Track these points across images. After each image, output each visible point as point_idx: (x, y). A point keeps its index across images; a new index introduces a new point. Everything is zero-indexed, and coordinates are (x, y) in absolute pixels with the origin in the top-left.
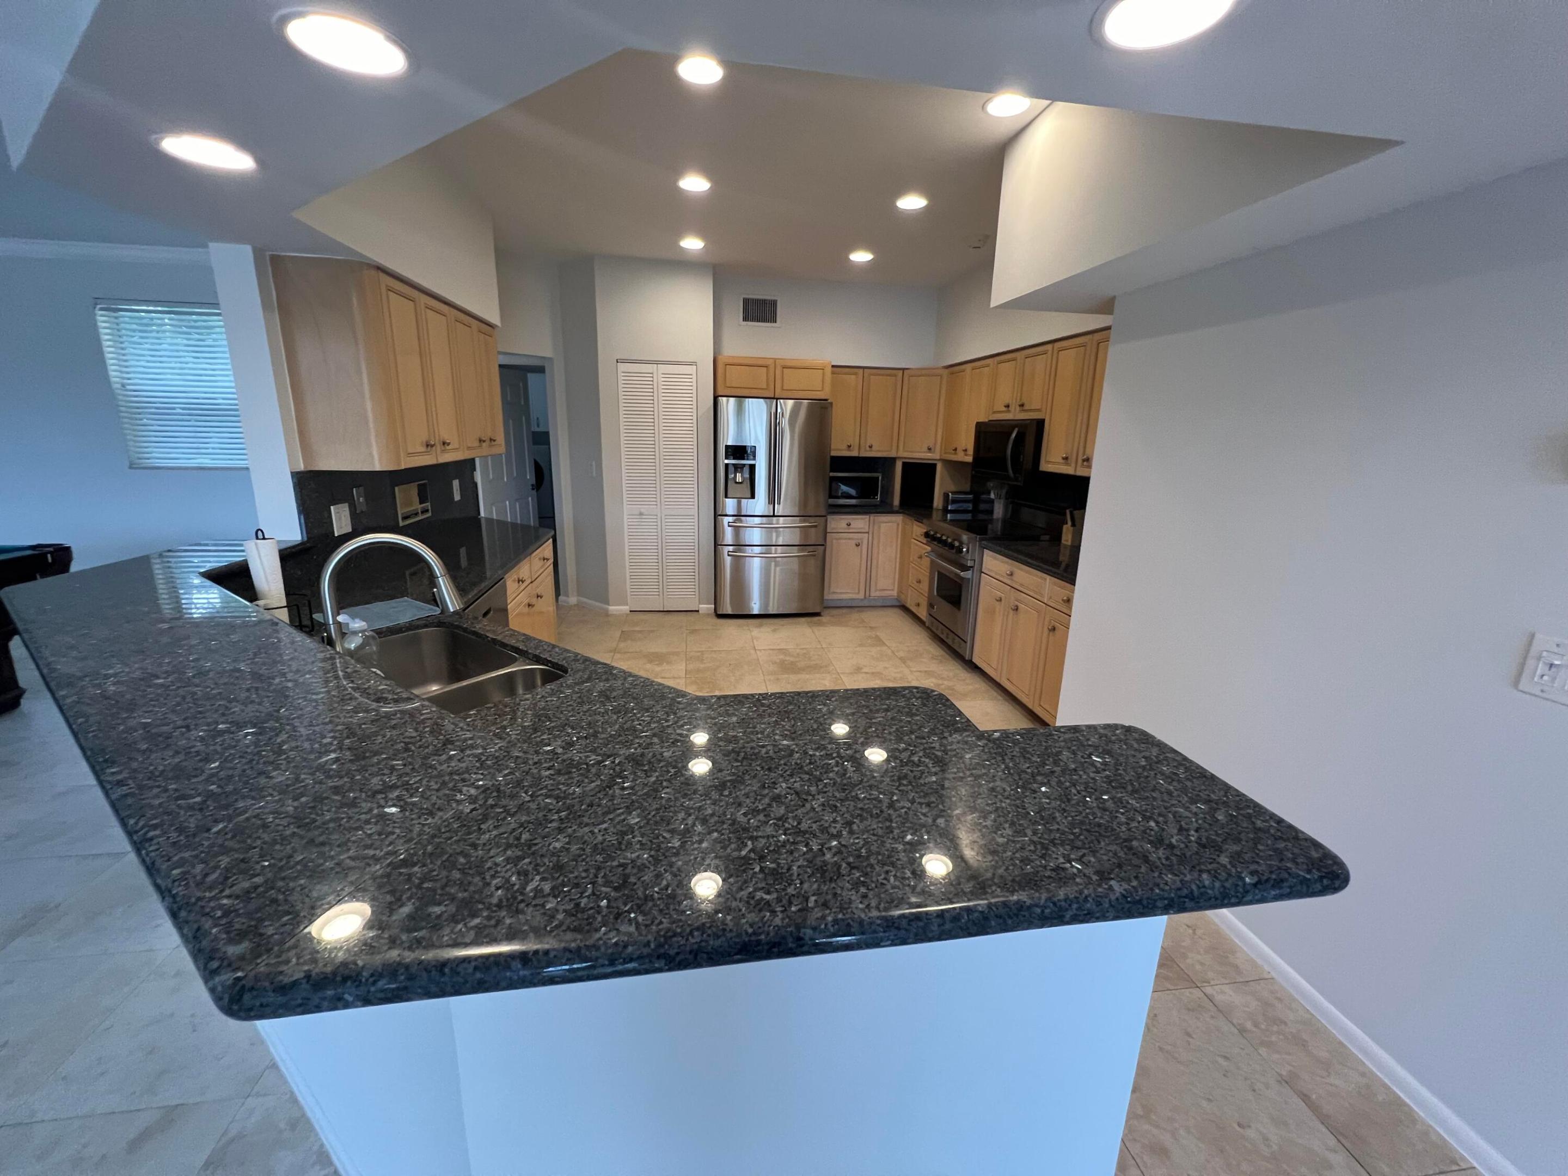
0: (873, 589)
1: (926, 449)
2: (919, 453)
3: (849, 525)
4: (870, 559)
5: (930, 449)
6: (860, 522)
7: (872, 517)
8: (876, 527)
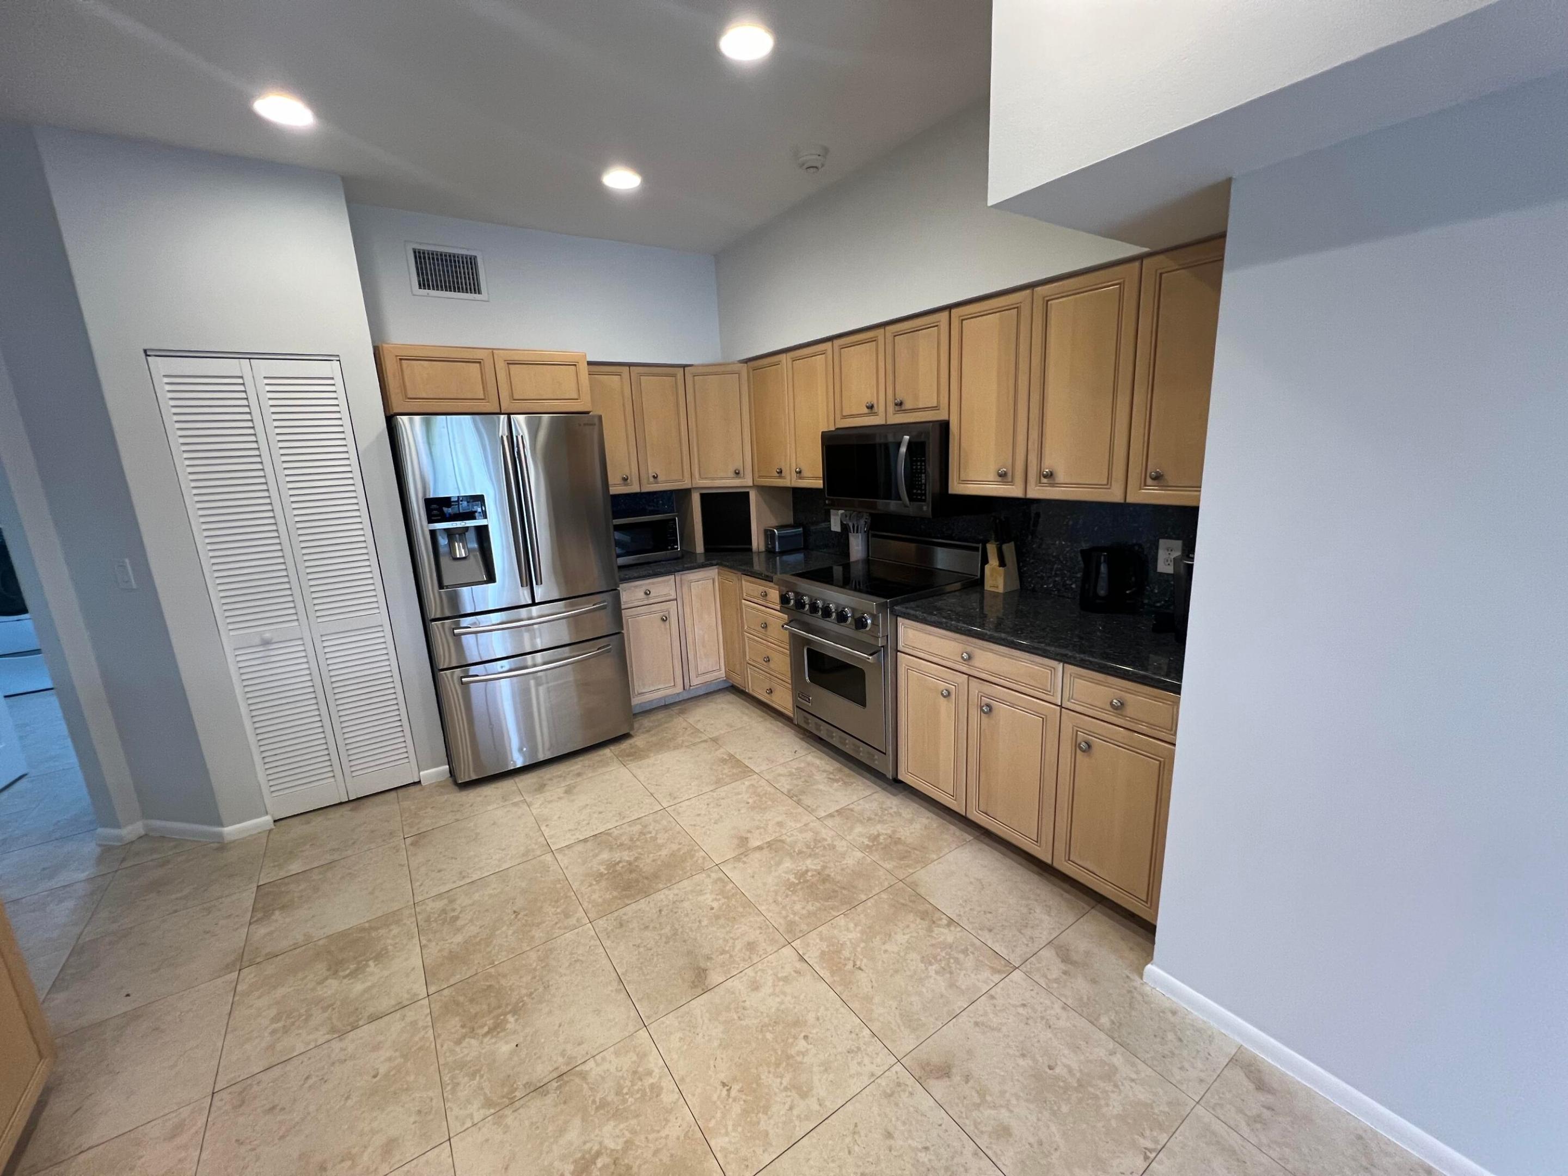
0: (692, 674)
1: (731, 474)
2: (724, 481)
3: (647, 593)
4: (682, 635)
5: (737, 473)
6: (662, 587)
7: (678, 576)
8: (685, 589)
